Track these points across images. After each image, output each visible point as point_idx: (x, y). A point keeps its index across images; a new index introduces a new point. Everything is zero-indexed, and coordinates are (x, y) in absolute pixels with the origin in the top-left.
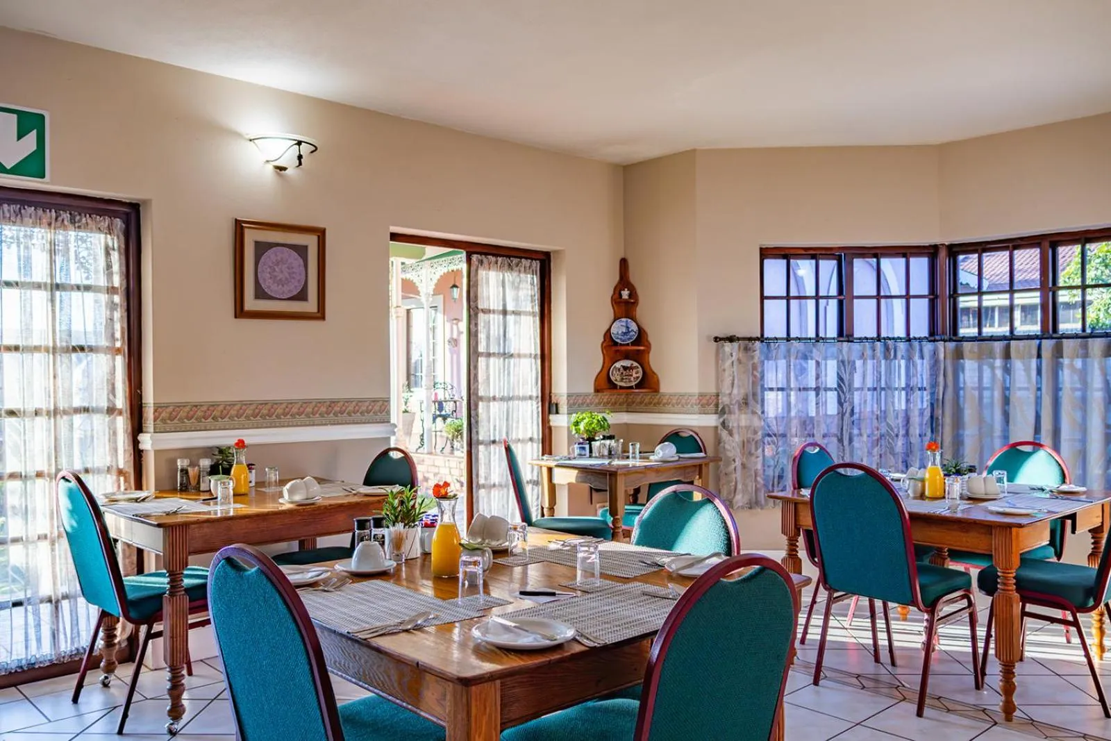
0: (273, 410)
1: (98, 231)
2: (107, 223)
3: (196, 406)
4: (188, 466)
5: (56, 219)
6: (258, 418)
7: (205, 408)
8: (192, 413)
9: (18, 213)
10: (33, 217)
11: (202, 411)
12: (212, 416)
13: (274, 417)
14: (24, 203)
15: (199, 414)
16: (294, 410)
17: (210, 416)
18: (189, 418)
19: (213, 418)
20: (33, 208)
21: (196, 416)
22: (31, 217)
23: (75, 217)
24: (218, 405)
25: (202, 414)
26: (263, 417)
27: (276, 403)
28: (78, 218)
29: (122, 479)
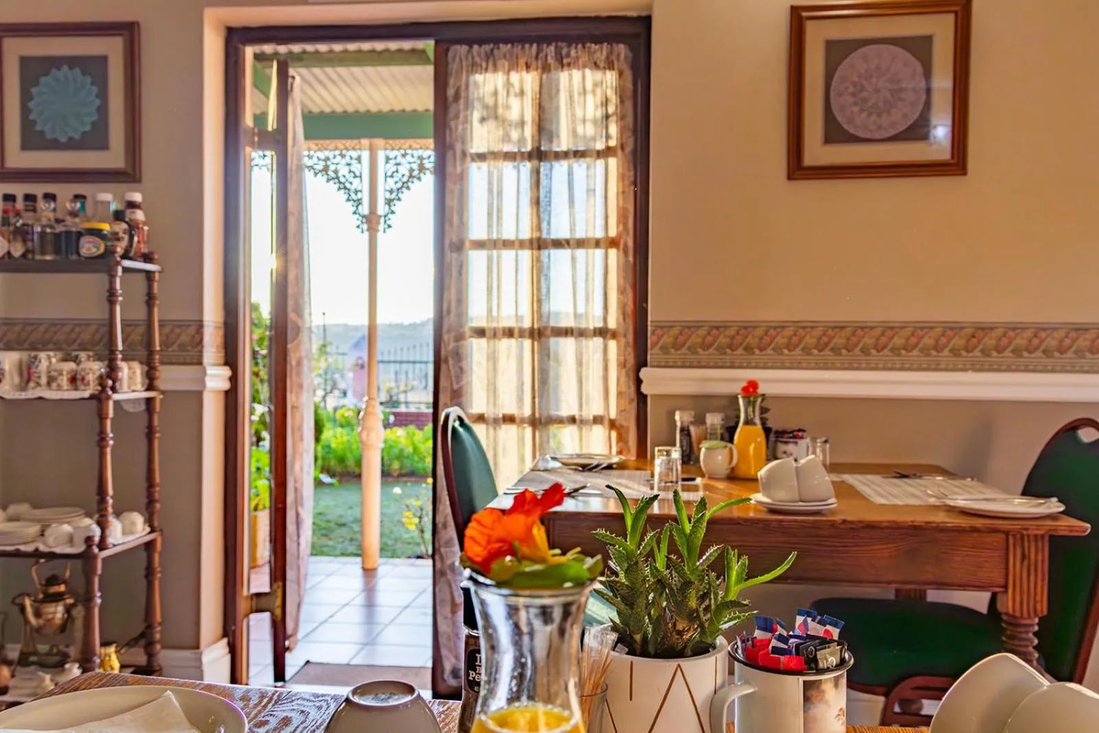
0: (854, 339)
1: (594, 65)
2: (605, 53)
3: (717, 328)
4: (692, 423)
5: (537, 57)
6: (827, 352)
7: (731, 332)
8: (709, 338)
9: (489, 56)
10: (508, 56)
11: (728, 337)
12: (744, 344)
13: (857, 351)
14: (497, 41)
15: (722, 340)
16: (898, 341)
17: (741, 344)
18: (705, 347)
19: (745, 349)
20: (509, 46)
21: (716, 344)
22: (505, 57)
23: (561, 48)
24: (755, 327)
25: (728, 340)
26: (836, 351)
27: (863, 328)
28: (564, 51)
29: (614, 434)
